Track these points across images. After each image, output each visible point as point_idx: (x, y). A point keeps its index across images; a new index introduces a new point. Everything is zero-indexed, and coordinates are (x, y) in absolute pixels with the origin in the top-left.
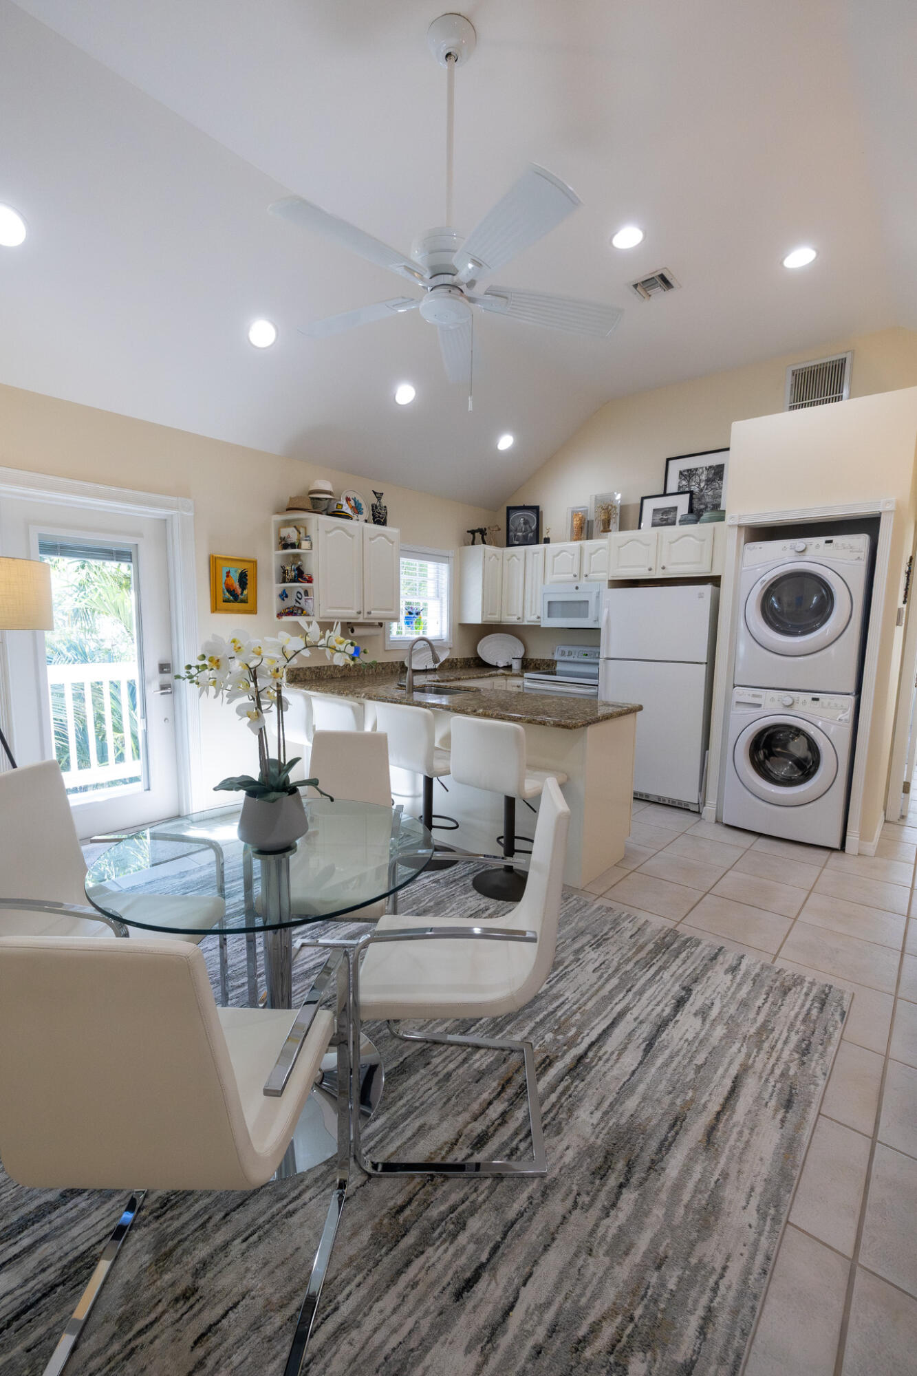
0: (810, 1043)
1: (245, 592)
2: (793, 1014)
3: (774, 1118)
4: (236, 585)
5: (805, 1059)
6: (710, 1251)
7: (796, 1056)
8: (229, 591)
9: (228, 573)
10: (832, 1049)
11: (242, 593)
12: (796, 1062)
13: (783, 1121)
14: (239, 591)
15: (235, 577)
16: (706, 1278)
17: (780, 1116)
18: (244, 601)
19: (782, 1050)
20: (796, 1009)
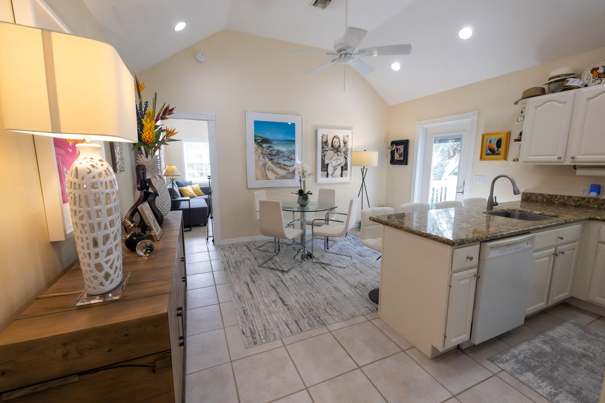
0: (245, 315)
1: (499, 150)
2: (256, 321)
3: (240, 293)
4: (494, 146)
5: (243, 309)
6: (234, 275)
7: (245, 309)
8: (490, 150)
9: (490, 141)
10: (239, 317)
11: (497, 150)
12: (244, 307)
13: (238, 294)
14: (496, 149)
15: (494, 143)
16: (233, 273)
17: (239, 294)
18: (499, 154)
19: (250, 308)
20: (256, 323)
